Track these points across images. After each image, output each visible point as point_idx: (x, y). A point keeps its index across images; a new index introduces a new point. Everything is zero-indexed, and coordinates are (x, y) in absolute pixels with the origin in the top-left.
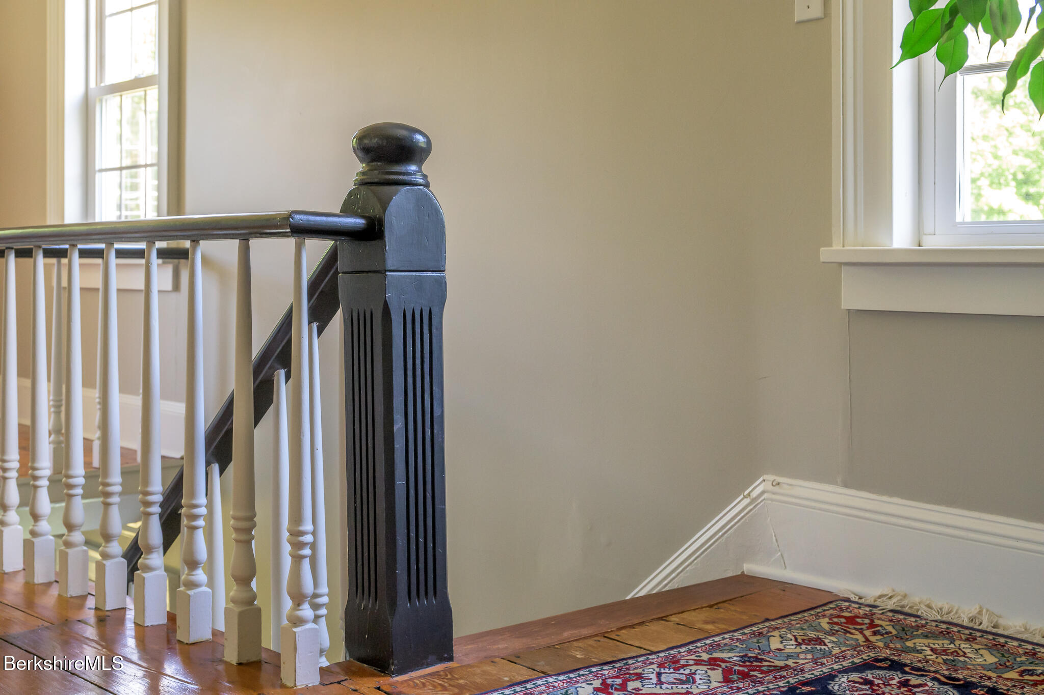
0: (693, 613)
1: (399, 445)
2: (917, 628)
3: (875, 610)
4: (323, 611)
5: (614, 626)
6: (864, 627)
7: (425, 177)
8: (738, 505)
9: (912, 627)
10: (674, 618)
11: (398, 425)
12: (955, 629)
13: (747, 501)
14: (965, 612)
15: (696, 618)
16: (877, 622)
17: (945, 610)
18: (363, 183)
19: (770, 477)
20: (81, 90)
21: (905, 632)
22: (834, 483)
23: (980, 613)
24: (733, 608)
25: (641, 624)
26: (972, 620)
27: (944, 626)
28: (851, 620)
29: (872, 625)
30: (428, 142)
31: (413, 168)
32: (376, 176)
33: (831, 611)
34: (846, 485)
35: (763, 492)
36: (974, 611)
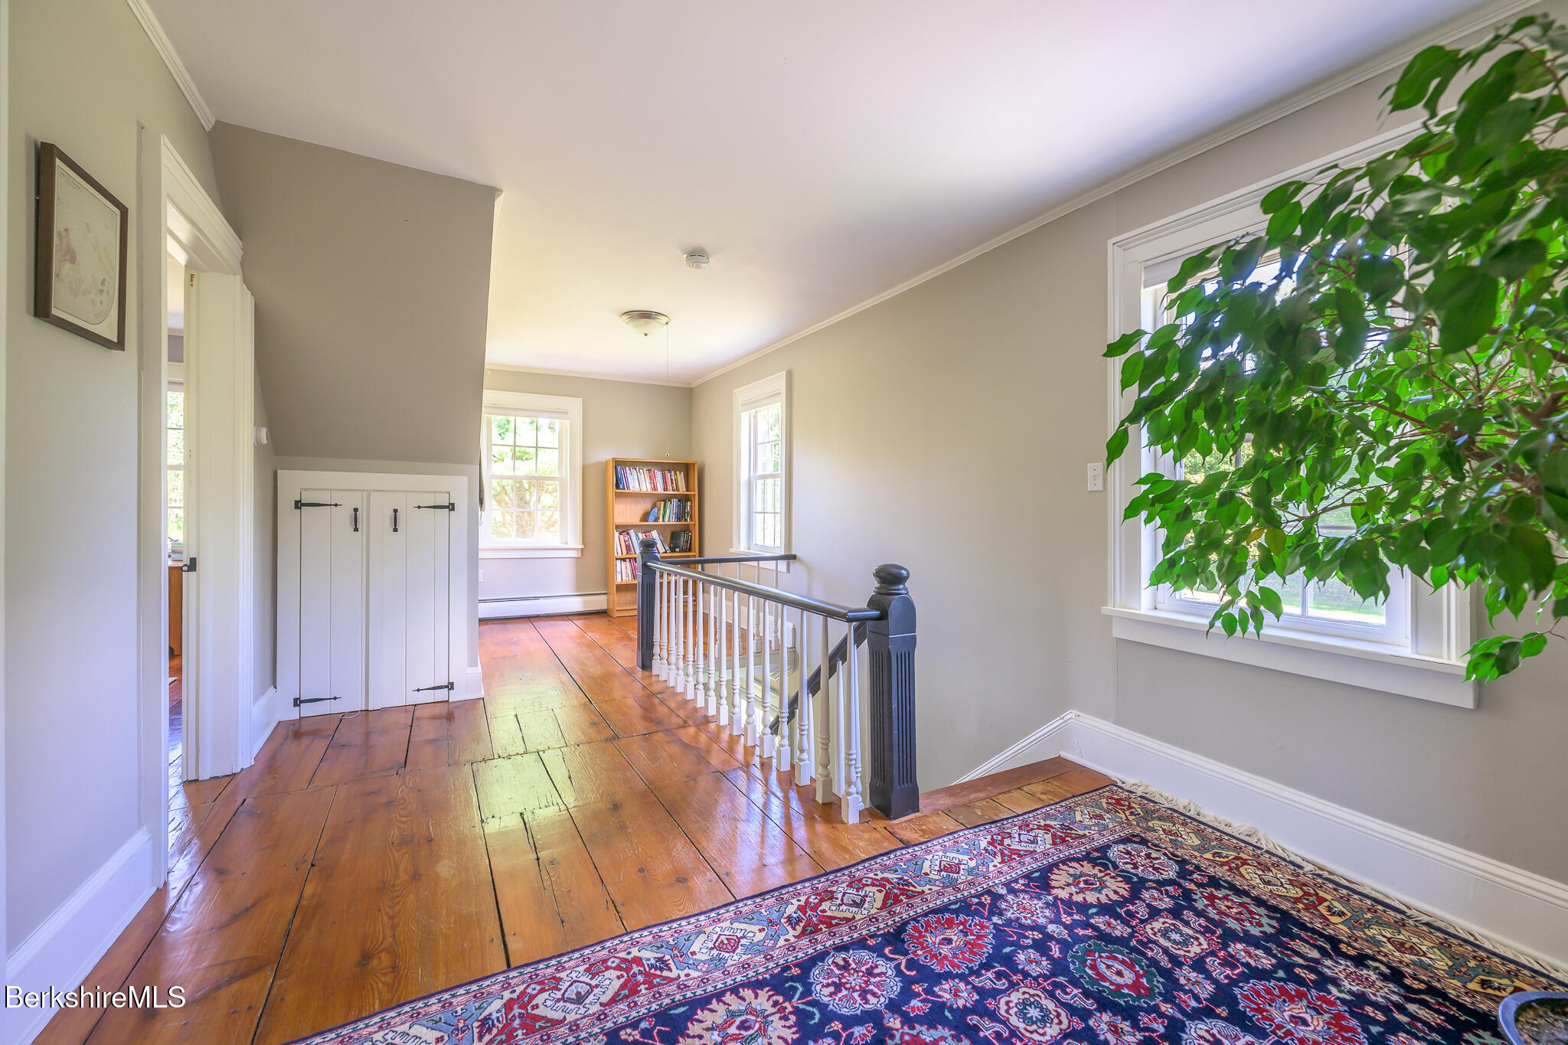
0: (1035, 785)
1: (895, 715)
2: (1154, 811)
3: (1132, 796)
4: (859, 775)
5: (996, 792)
6: (1125, 808)
7: (906, 589)
8: (1056, 723)
9: (1151, 811)
10: (1025, 788)
11: (894, 706)
12: (1176, 815)
13: (1061, 721)
14: (1181, 802)
15: (1037, 788)
16: (1133, 805)
17: (1170, 798)
18: (878, 593)
19: (1075, 712)
20: (747, 476)
21: (1149, 815)
22: (1108, 721)
23: (1189, 804)
24: (1056, 783)
25: (1009, 791)
26: (1185, 807)
27: (1169, 812)
28: (1118, 802)
29: (1130, 807)
30: (908, 574)
31: (901, 586)
32: (884, 591)
33: (1107, 794)
34: (1115, 723)
35: (1070, 719)
36: (1186, 802)
